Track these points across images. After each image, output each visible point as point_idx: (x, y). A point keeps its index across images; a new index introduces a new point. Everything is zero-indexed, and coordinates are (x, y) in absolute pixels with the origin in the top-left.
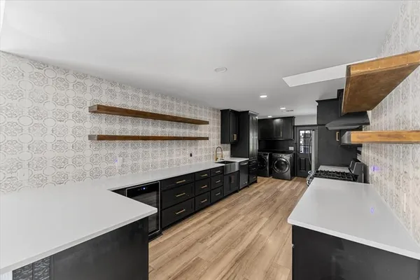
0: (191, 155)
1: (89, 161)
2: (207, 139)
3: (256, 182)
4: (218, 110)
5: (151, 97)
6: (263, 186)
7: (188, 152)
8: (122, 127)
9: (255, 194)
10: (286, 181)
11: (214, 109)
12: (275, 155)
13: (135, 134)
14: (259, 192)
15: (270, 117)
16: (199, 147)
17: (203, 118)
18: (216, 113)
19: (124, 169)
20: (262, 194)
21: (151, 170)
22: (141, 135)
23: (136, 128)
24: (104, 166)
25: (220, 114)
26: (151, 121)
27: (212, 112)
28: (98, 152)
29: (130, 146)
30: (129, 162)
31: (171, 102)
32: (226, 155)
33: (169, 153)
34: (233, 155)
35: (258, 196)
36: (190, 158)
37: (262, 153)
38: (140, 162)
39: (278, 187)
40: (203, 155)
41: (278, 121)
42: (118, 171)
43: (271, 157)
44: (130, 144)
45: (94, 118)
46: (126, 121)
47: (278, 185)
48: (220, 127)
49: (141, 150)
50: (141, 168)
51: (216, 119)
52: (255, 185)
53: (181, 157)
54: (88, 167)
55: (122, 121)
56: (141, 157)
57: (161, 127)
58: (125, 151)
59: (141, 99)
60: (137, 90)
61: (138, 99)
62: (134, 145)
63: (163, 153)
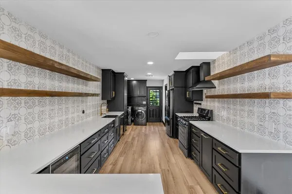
0: (83, 112)
3: (126, 130)
4: (100, 69)
7: (81, 110)
8: (13, 77)
13: (30, 88)
16: (88, 104)
19: (15, 138)
21: (48, 133)
22: (37, 89)
23: (31, 80)
25: (101, 72)
26: (47, 72)
29: (23, 105)
30: (23, 127)
31: (67, 54)
33: (65, 112)
36: (82, 115)
38: (36, 125)
42: (6, 143)
44: (23, 102)
46: (18, 69)
49: (37, 109)
50: (37, 133)
53: (76, 115)
55: (11, 68)
56: (37, 119)
57: (58, 80)
58: (17, 112)
59: (37, 43)
60: (32, 29)
61: (34, 42)
62: (28, 103)
63: (60, 112)
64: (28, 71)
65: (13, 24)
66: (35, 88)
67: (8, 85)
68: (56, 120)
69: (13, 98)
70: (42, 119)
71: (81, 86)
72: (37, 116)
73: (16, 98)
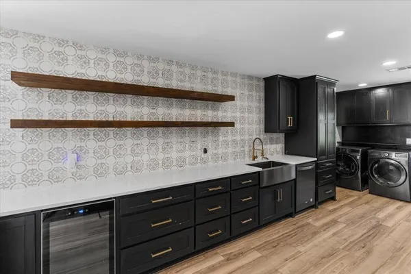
0: (205, 151)
1: (20, 160)
2: (232, 124)
3: (333, 198)
4: (258, 79)
5: (129, 61)
6: (347, 209)
7: (200, 146)
8: (78, 108)
9: (327, 226)
10: (400, 204)
11: (250, 77)
12: (376, 153)
14: (334, 222)
15: (363, 85)
16: (221, 139)
17: (229, 92)
18: (255, 82)
20: (341, 226)
21: (129, 173)
23: (103, 108)
24: (46, 166)
25: (262, 84)
26: (129, 97)
27: (246, 81)
28: (35, 146)
29: (91, 137)
31: (168, 67)
32: (275, 151)
33: (164, 148)
34: (289, 151)
35: (333, 230)
36: (204, 156)
37: (348, 149)
38: (111, 161)
39: (381, 215)
40: (230, 150)
41: (380, 92)
42: (70, 175)
43: (365, 156)
44: (91, 134)
45: (29, 95)
46: (85, 98)
47: (380, 209)
48: (263, 105)
49: (111, 143)
50: (111, 171)
51: (254, 93)
52: (330, 206)
53: (187, 154)
54: (19, 168)
55: (77, 98)
56: (111, 153)
57: (148, 106)
58: (83, 144)
59: (111, 65)
60: (105, 50)
61: (107, 64)
62: (98, 135)
63: (153, 148)
64: (98, 100)
65: (79, 52)
66: (108, 117)
67: (73, 116)
68: (145, 158)
69: (79, 129)
70: (120, 154)
71: (199, 111)
72: (111, 150)
73: (83, 129)
